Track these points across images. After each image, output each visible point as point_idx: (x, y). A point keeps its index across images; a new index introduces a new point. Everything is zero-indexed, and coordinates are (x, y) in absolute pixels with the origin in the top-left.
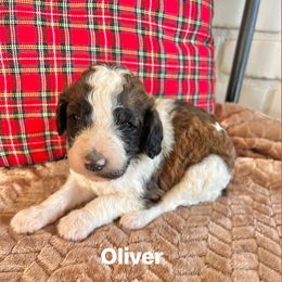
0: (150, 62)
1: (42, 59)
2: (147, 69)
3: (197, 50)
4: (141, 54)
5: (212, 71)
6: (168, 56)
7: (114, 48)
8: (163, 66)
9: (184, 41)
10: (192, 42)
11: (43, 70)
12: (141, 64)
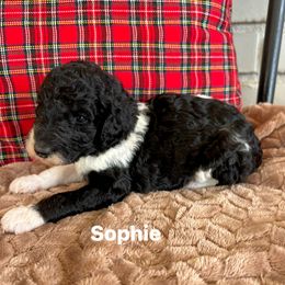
0: (146, 54)
4: (135, 45)
6: (167, 46)
7: (104, 42)
8: (161, 57)
12: (136, 57)
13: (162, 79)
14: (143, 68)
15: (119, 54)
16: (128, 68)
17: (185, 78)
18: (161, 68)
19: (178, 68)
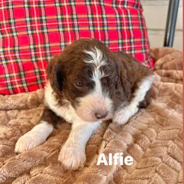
0: (96, 21)
1: (29, 26)
2: (94, 25)
3: (129, 11)
4: (90, 16)
5: (142, 24)
6: (108, 16)
7: (72, 14)
8: (105, 22)
9: (120, 6)
10: (125, 6)
11: (30, 32)
12: (91, 22)
13: (107, 34)
14: (96, 28)
15: (81, 21)
16: (87, 28)
17: (119, 33)
18: (106, 28)
19: (115, 28)
